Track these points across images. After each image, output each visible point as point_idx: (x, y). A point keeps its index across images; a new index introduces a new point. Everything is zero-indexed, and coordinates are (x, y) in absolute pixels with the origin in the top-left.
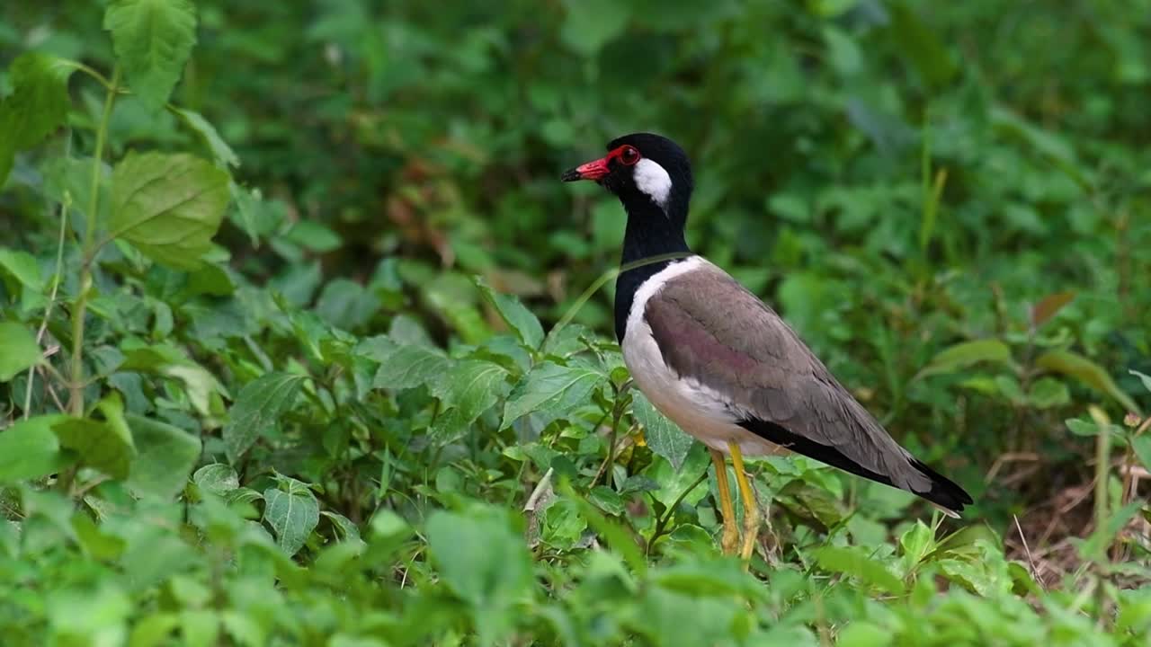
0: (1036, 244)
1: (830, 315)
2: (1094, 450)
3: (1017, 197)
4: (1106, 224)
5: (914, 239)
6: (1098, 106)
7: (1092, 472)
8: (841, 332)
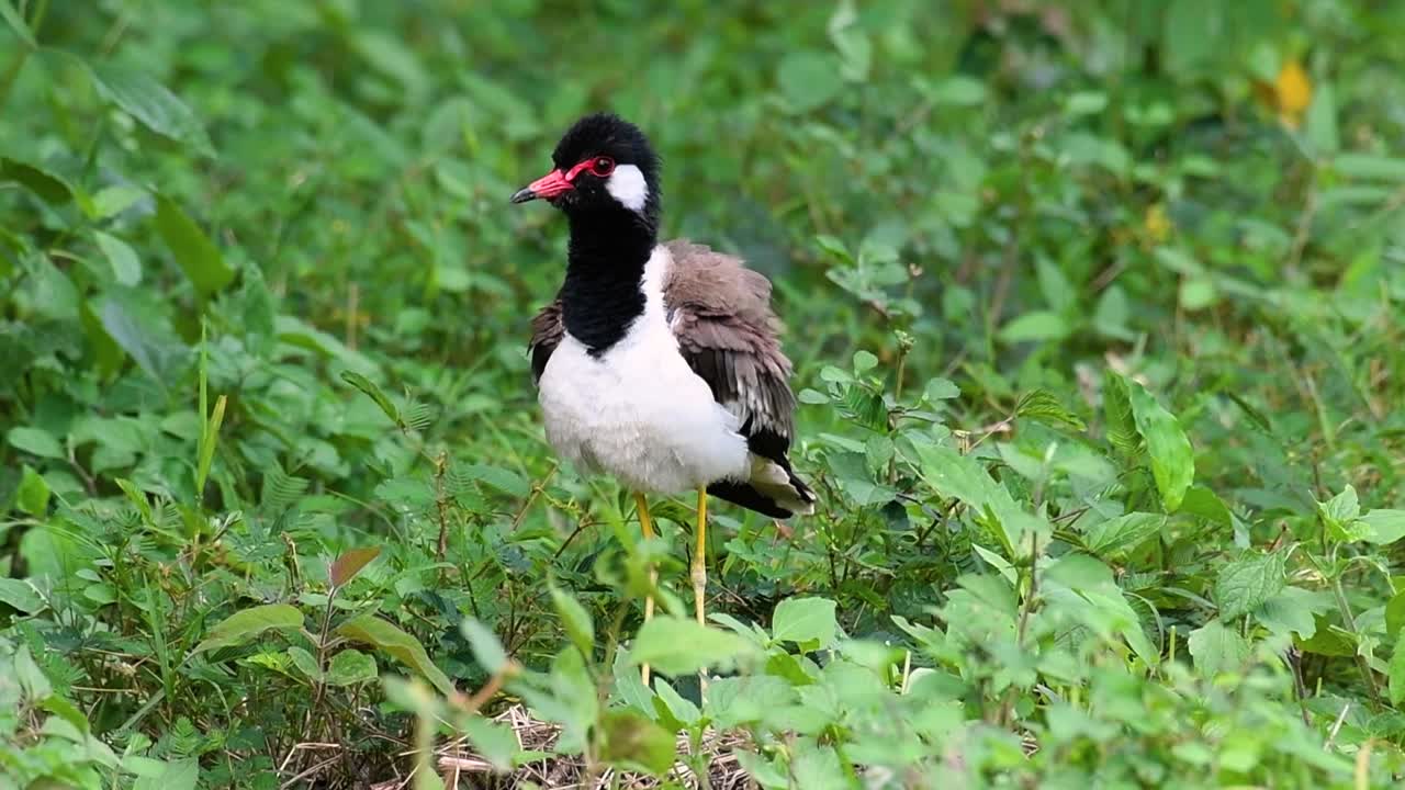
0: (337, 486)
1: (85, 574)
2: (410, 737)
3: (312, 431)
4: (419, 461)
5: (187, 479)
6: (410, 320)
7: (407, 764)
8: (99, 596)
